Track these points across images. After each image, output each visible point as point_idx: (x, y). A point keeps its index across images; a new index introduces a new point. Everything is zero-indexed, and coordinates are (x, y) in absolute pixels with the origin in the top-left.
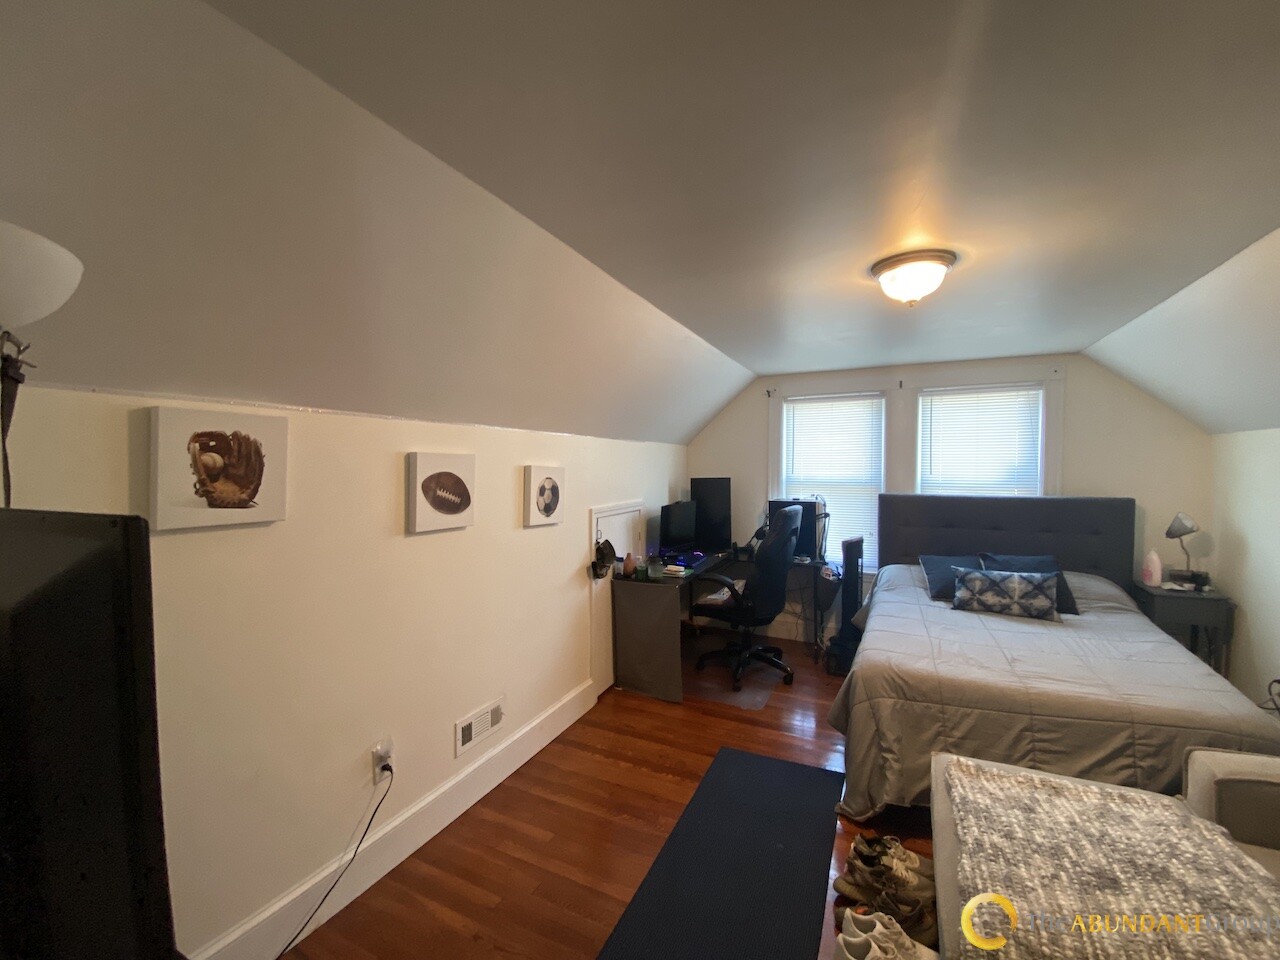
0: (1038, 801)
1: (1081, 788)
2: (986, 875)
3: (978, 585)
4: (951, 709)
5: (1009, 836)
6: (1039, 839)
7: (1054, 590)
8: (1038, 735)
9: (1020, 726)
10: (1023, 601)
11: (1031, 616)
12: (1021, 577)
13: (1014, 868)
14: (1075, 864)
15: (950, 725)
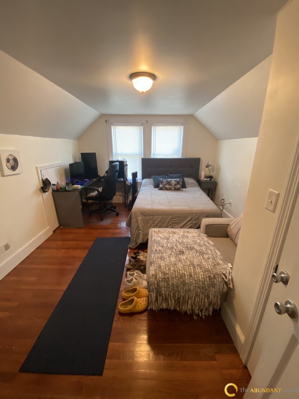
0: (170, 236)
1: (179, 231)
2: (156, 258)
3: (165, 183)
4: (155, 217)
5: (163, 247)
6: (169, 246)
7: (181, 183)
8: (174, 220)
9: (170, 219)
10: (174, 186)
11: (176, 190)
12: (174, 180)
13: (163, 254)
14: (176, 250)
15: (154, 221)
